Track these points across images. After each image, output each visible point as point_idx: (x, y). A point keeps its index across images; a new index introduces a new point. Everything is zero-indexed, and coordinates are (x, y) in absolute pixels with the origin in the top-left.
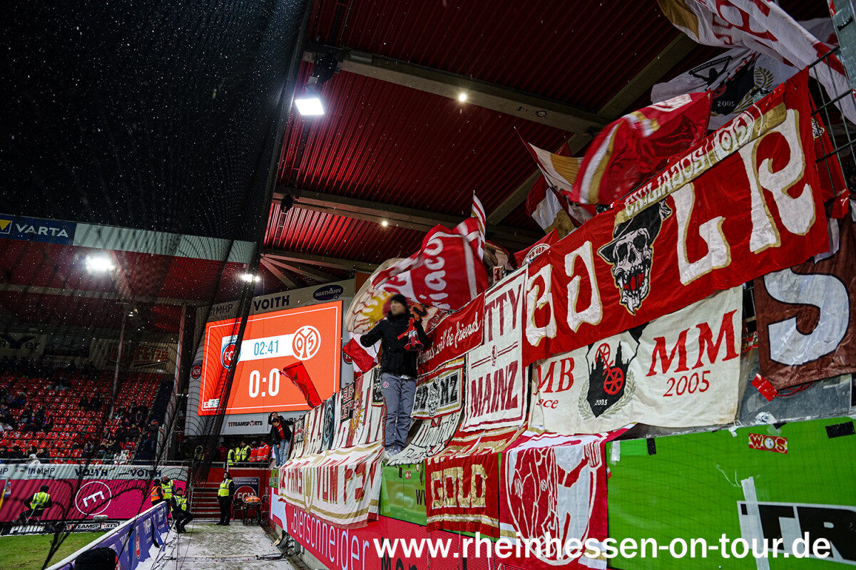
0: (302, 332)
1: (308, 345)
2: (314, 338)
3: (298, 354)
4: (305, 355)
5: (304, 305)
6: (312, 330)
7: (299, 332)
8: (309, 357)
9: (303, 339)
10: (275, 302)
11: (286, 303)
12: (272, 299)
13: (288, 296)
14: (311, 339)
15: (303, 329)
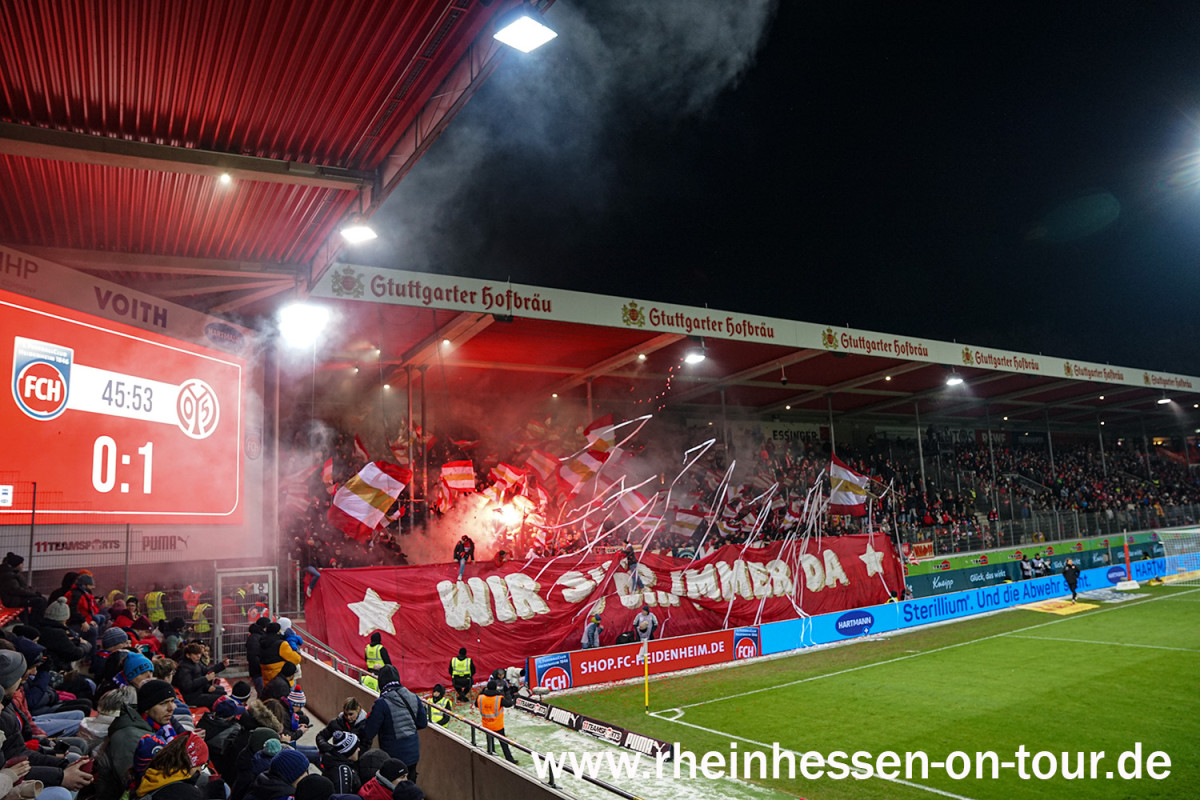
0: (192, 388)
1: (202, 415)
2: (209, 404)
3: (187, 426)
4: (196, 431)
6: (207, 391)
7: (188, 387)
8: (203, 435)
9: (194, 401)
10: (140, 310)
11: (160, 321)
12: (135, 302)
13: (165, 311)
14: (205, 405)
15: (193, 384)
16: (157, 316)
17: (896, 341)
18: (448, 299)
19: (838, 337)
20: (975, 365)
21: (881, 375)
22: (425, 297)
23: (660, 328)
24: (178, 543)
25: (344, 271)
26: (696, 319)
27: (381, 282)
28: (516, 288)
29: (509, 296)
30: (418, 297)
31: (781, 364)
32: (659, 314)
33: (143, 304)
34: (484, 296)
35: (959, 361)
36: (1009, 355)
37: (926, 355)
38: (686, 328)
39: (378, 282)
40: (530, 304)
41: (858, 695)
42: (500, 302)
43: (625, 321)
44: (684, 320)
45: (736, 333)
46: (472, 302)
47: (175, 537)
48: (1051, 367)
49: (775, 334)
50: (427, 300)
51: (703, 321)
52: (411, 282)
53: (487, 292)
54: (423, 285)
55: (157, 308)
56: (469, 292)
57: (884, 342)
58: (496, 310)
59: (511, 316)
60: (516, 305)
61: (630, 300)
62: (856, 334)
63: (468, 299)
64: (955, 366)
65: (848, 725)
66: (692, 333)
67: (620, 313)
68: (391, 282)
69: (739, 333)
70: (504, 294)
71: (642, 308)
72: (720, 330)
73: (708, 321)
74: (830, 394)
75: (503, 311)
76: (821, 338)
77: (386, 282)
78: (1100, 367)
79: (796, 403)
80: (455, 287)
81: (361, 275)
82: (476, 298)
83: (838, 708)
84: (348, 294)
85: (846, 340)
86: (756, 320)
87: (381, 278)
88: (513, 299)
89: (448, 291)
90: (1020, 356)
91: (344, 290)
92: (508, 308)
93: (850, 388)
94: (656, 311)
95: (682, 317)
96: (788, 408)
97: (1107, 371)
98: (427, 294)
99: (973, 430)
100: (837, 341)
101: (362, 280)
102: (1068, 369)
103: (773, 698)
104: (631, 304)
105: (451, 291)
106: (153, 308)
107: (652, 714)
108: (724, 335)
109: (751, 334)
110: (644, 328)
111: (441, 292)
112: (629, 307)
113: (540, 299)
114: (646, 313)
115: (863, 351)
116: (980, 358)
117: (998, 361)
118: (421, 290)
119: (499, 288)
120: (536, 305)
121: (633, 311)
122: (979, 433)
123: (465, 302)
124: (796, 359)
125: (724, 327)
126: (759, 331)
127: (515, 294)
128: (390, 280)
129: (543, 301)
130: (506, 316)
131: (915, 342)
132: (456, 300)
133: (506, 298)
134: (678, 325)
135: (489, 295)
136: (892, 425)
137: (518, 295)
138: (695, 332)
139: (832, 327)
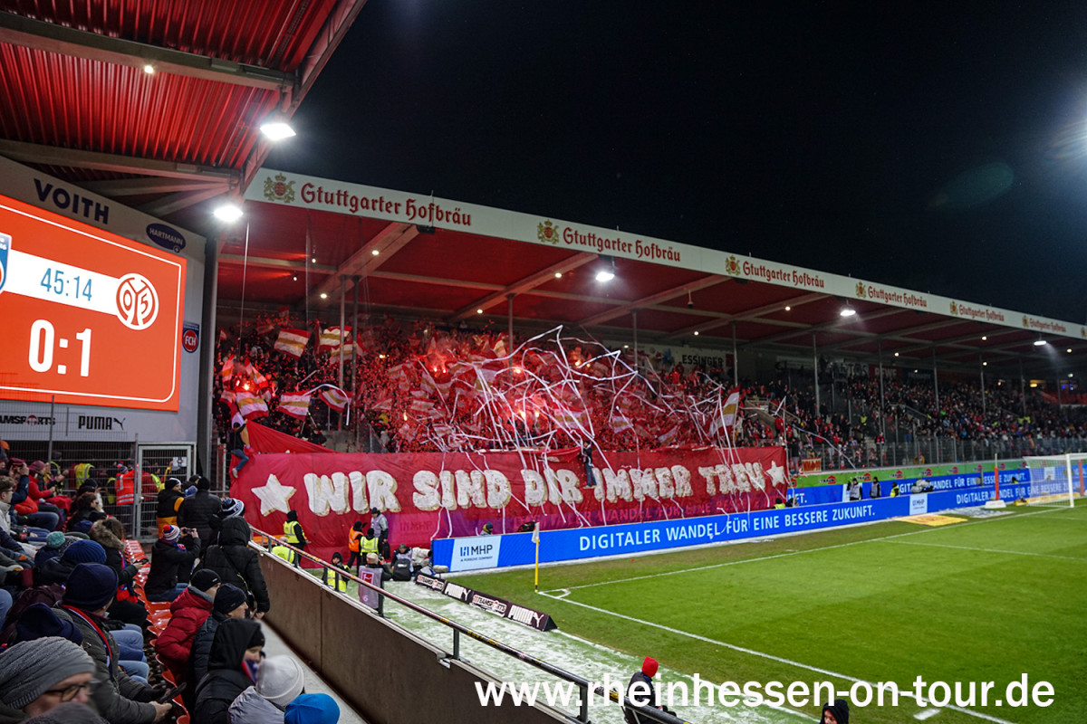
0: (131, 281)
1: (141, 307)
2: (148, 298)
3: (125, 317)
4: (135, 322)
5: (132, 237)
6: (147, 286)
7: (128, 281)
8: (141, 326)
9: (133, 295)
10: (81, 205)
11: (101, 218)
12: (76, 197)
13: (106, 208)
14: (145, 299)
15: (133, 279)
16: (98, 213)
17: (794, 272)
18: (374, 209)
19: (741, 265)
20: (868, 299)
21: (781, 305)
22: (352, 206)
23: (573, 246)
24: (114, 424)
25: (277, 177)
26: (607, 240)
27: (311, 190)
28: (438, 201)
29: (431, 209)
30: (345, 205)
31: (688, 290)
32: (573, 233)
33: (84, 200)
34: (408, 207)
35: (853, 294)
36: (900, 291)
37: (822, 286)
38: (597, 247)
39: (308, 189)
40: (451, 217)
41: (734, 583)
42: (423, 214)
43: (540, 238)
44: (596, 240)
45: (644, 254)
46: (397, 212)
47: (111, 419)
48: (938, 305)
49: (681, 258)
50: (354, 209)
51: (614, 242)
52: (339, 191)
53: (411, 204)
54: (351, 194)
55: (98, 205)
56: (393, 203)
57: (783, 272)
58: (418, 221)
59: (433, 228)
60: (437, 217)
61: (546, 219)
62: (757, 263)
63: (392, 209)
64: (849, 299)
65: (719, 607)
66: (603, 253)
67: (536, 230)
68: (320, 190)
69: (647, 255)
70: (427, 207)
71: (557, 227)
72: (630, 251)
73: (619, 242)
74: (734, 322)
75: (425, 222)
76: (724, 264)
77: (315, 189)
78: (983, 308)
79: (705, 329)
80: (381, 198)
81: (292, 183)
82: (400, 209)
83: (713, 593)
84: (279, 199)
85: (748, 268)
86: (664, 244)
87: (311, 186)
88: (435, 212)
89: (374, 201)
90: (910, 293)
91: (276, 195)
92: (430, 220)
93: (752, 317)
94: (570, 230)
95: (594, 237)
96: (696, 333)
97: (990, 312)
98: (354, 202)
99: (867, 365)
100: (739, 268)
101: (293, 187)
102: (954, 308)
103: (656, 583)
104: (546, 223)
105: (376, 201)
106: (94, 204)
107: (541, 593)
108: (633, 256)
109: (659, 257)
110: (557, 245)
111: (367, 201)
112: (544, 226)
113: (461, 213)
114: (560, 232)
115: (764, 279)
116: (873, 292)
117: (888, 297)
118: (349, 199)
119: (422, 201)
120: (456, 219)
121: (548, 229)
122: (872, 368)
123: (389, 212)
124: (702, 284)
125: (633, 248)
126: (666, 254)
127: (437, 207)
128: (320, 188)
129: (464, 215)
130: (428, 227)
131: (812, 273)
132: (381, 210)
133: (428, 211)
134: (590, 244)
135: (413, 207)
136: (793, 355)
137: (440, 209)
138: (606, 252)
139: (735, 255)
